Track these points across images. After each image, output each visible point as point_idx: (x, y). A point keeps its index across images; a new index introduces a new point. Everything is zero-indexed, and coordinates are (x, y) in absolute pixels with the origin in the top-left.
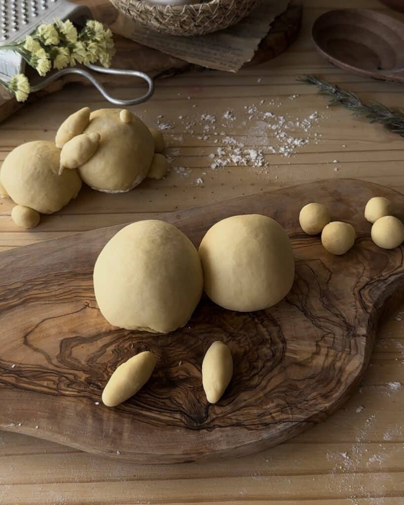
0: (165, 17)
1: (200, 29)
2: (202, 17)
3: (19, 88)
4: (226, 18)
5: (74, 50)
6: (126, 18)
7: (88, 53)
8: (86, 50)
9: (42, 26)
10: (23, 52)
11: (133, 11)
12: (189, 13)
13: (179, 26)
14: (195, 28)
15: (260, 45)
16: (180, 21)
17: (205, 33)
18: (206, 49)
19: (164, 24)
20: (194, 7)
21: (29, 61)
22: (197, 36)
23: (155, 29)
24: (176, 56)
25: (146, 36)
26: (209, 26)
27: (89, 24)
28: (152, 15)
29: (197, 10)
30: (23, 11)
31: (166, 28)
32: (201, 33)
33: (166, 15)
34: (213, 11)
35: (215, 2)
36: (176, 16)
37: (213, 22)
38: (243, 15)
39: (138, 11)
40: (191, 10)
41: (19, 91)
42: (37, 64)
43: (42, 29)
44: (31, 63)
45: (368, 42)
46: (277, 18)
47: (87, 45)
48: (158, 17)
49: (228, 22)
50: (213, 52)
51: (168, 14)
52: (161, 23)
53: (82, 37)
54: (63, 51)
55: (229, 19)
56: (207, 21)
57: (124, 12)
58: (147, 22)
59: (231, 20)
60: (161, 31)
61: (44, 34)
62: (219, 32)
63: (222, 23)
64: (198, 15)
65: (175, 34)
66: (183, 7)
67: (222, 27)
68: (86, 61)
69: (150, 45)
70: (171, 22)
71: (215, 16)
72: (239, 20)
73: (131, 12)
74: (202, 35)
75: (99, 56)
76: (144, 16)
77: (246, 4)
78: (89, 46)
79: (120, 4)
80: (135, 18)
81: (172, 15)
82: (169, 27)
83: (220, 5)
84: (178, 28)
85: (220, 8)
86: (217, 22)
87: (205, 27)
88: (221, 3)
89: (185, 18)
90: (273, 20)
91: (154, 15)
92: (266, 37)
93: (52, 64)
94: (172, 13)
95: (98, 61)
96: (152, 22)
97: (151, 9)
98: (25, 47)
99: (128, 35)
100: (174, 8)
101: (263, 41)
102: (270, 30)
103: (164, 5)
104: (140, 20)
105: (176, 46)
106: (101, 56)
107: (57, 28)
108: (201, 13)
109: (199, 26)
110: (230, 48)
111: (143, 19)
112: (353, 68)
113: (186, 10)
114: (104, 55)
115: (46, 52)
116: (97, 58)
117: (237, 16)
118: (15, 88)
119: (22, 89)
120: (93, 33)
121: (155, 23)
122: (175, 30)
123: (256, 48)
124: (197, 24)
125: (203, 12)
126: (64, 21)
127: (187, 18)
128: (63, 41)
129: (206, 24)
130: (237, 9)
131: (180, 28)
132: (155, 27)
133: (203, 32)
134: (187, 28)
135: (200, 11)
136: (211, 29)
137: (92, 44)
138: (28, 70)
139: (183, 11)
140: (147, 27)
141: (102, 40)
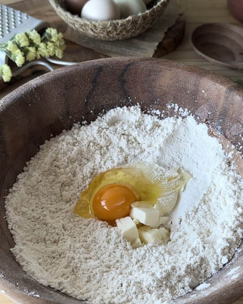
0: (97, 28)
1: (120, 36)
2: (121, 28)
3: (4, 73)
4: (137, 29)
5: (39, 49)
6: (72, 29)
7: (48, 50)
8: (47, 48)
9: (18, 35)
10: (7, 51)
11: (77, 25)
12: (113, 26)
13: (106, 34)
14: (116, 36)
15: (158, 47)
16: (107, 31)
17: (123, 39)
18: (123, 49)
19: (97, 33)
20: (116, 22)
21: (11, 57)
22: (118, 40)
23: (91, 36)
24: (105, 54)
25: (85, 41)
26: (125, 34)
27: (48, 31)
28: (89, 27)
29: (118, 24)
30: (7, 25)
31: (98, 35)
32: (120, 39)
33: (98, 27)
34: (128, 24)
35: (129, 19)
36: (105, 28)
37: (128, 32)
38: (147, 27)
39: (80, 25)
40: (114, 24)
41: (5, 76)
42: (15, 59)
43: (18, 37)
44: (12, 58)
45: (227, 45)
46: (169, 29)
47: (47, 45)
48: (93, 28)
49: (138, 32)
50: (128, 51)
51: (99, 27)
52: (95, 32)
53: (44, 39)
54: (32, 49)
55: (138, 30)
56: (124, 31)
57: (71, 25)
58: (86, 32)
59: (140, 30)
60: (94, 37)
61: (20, 40)
62: (132, 38)
63: (133, 32)
64: (118, 27)
65: (104, 40)
66: (109, 22)
67: (134, 35)
68: (47, 55)
69: (87, 47)
70: (101, 32)
71: (129, 28)
72: (145, 30)
73: (75, 25)
74: (121, 40)
75: (55, 52)
76: (84, 28)
77: (149, 20)
78: (49, 46)
79: (68, 20)
80: (78, 29)
81: (101, 27)
82: (100, 35)
83: (132, 21)
84: (105, 36)
85: (132, 23)
86: (131, 32)
87: (123, 35)
88: (133, 20)
89: (110, 29)
90: (166, 30)
91: (90, 27)
92: (162, 41)
93: (26, 58)
94: (102, 26)
95: (55, 55)
96: (89, 32)
97: (88, 23)
98: (8, 48)
99: (73, 40)
100: (103, 23)
101: (160, 44)
102: (165, 37)
103: (97, 21)
104: (81, 30)
105: (104, 47)
106: (56, 51)
107: (27, 35)
108: (120, 26)
109: (119, 34)
110: (139, 48)
111: (83, 30)
112: (217, 62)
113: (111, 24)
114: (58, 51)
115: (21, 51)
116: (54, 53)
117: (143, 28)
118: (2, 73)
119: (7, 74)
120: (50, 37)
121: (91, 32)
122: (104, 37)
123: (156, 48)
124: (118, 33)
125: (122, 25)
126: (32, 31)
127: (111, 29)
128: (32, 43)
129: (124, 33)
130: (144, 23)
131: (107, 36)
132: (91, 35)
133: (122, 38)
134: (111, 35)
135: (120, 25)
136: (127, 37)
137: (50, 44)
138: (10, 63)
139: (109, 24)
140: (86, 35)
141: (56, 41)
